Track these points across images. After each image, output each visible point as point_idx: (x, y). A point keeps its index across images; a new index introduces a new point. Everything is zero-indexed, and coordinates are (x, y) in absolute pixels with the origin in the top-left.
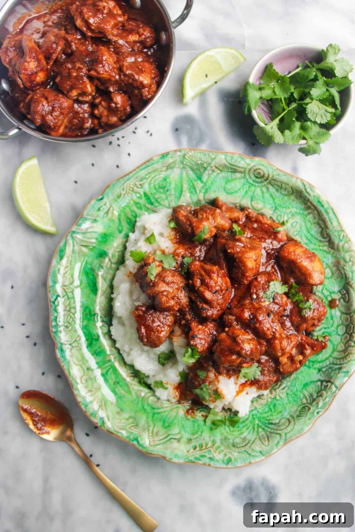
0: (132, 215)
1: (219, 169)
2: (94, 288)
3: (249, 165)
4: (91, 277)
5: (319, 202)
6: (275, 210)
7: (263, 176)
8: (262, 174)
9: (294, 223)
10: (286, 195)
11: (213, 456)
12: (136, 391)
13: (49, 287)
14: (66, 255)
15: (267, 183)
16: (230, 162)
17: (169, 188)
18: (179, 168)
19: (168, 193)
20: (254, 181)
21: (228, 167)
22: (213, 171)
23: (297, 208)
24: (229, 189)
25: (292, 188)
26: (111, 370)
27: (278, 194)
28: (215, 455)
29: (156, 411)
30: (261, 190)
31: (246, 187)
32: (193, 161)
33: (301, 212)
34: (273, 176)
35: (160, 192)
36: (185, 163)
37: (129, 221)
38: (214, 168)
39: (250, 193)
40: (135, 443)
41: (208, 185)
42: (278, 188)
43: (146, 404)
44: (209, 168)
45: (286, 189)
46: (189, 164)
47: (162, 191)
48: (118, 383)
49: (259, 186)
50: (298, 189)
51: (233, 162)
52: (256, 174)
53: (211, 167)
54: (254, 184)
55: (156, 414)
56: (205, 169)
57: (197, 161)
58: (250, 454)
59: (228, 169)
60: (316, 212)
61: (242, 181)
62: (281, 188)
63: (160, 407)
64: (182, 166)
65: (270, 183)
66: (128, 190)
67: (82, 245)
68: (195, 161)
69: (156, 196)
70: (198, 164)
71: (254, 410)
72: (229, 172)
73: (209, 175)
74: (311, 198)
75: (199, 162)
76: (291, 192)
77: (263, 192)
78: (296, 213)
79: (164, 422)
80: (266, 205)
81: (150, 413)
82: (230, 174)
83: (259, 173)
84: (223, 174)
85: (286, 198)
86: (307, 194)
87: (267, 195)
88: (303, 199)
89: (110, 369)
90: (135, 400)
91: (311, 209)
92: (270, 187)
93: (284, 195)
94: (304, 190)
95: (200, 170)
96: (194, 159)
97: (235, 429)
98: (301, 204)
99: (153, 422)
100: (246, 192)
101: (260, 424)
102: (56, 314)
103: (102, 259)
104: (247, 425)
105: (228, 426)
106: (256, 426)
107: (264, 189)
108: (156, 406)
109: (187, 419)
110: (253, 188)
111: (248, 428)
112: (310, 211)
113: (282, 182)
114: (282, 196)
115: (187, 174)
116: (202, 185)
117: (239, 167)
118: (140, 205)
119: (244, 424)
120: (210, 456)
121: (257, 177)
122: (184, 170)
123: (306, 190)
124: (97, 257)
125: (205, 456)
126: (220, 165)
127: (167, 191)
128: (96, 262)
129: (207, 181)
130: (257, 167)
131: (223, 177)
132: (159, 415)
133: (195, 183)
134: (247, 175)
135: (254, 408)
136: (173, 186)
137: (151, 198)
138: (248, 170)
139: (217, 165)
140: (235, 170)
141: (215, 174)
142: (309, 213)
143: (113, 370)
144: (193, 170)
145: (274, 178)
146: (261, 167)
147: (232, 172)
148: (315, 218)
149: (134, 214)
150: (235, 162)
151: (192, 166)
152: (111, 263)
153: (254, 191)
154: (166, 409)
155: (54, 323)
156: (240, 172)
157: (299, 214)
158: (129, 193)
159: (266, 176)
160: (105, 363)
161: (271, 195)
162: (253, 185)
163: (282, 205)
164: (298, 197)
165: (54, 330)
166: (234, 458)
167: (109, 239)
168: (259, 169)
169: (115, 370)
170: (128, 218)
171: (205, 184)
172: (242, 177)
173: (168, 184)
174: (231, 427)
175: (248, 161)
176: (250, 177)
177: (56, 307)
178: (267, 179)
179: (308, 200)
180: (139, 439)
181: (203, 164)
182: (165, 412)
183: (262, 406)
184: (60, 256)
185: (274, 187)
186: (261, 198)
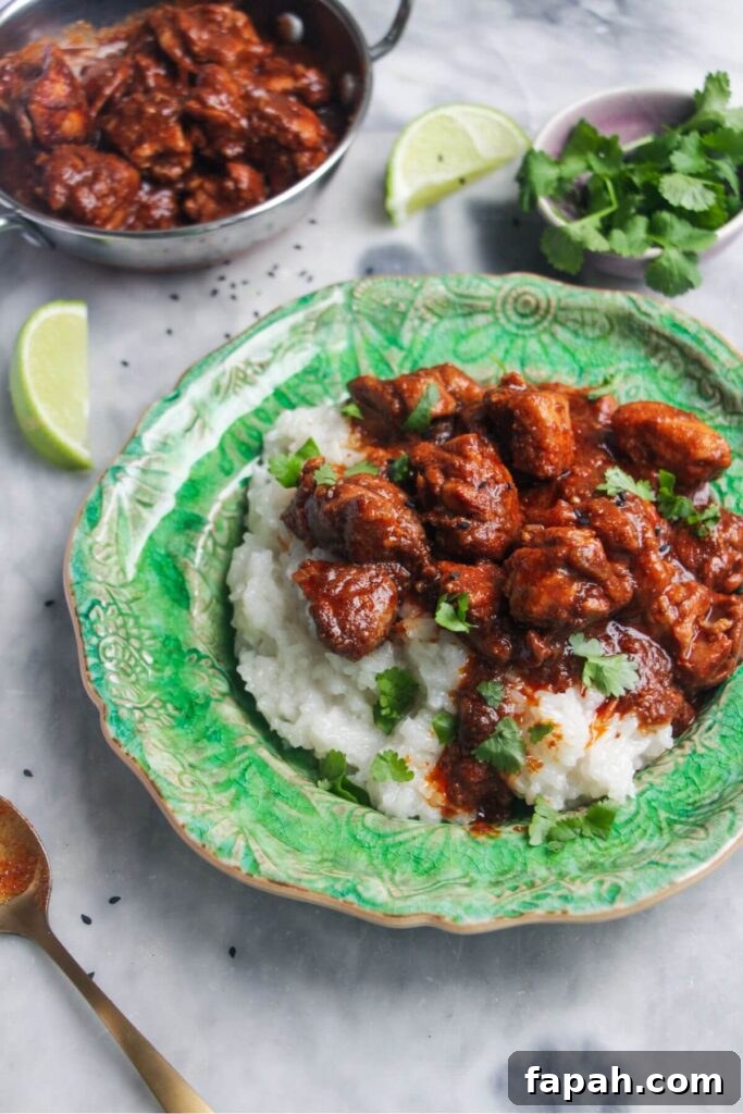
0: (251, 436)
1: (436, 314)
2: (180, 594)
3: (499, 289)
4: (170, 572)
5: (675, 325)
6: (580, 375)
7: (538, 307)
8: (533, 302)
9: (630, 389)
10: (598, 338)
11: (570, 891)
12: (327, 805)
13: (71, 585)
14: (105, 519)
15: (551, 324)
16: (456, 290)
17: (328, 370)
18: (344, 321)
19: (327, 381)
20: (518, 326)
21: (454, 304)
22: (422, 320)
23: (629, 359)
24: (466, 353)
25: (607, 317)
26: (253, 768)
27: (580, 341)
28: (573, 888)
29: (389, 841)
30: (540, 341)
31: (505, 344)
32: (373, 300)
33: (642, 365)
34: (559, 300)
35: (309, 382)
36: (355, 308)
37: (243, 448)
38: (423, 310)
39: (516, 353)
40: (351, 898)
41: (416, 354)
42: (577, 326)
43: (360, 827)
44: (412, 314)
45: (594, 324)
46: (366, 311)
47: (312, 378)
48: (277, 794)
49: (532, 336)
50: (621, 313)
51: (462, 290)
52: (521, 310)
53: (417, 309)
54: (520, 332)
55: (392, 846)
56: (403, 316)
57: (383, 299)
58: (665, 866)
59: (455, 309)
60: (675, 352)
61: (494, 331)
62: (583, 324)
63: (398, 829)
64: (349, 317)
65: (556, 320)
66: (234, 378)
67: (140, 502)
68: (378, 300)
69: (301, 391)
70: (385, 307)
71: (648, 790)
72: (457, 316)
73: (414, 330)
74: (656, 323)
75: (388, 302)
76: (608, 326)
77: (544, 346)
78: (630, 369)
79: (417, 860)
80: (558, 368)
81: (374, 847)
82: (460, 321)
83: (526, 303)
84: (446, 324)
85: (600, 346)
86: (643, 318)
87: (555, 350)
88: (637, 333)
89: (250, 765)
90: (329, 825)
91: (663, 349)
92: (558, 329)
93: (593, 339)
94: (634, 311)
95: (391, 322)
96: (374, 296)
97: (611, 841)
98: (638, 348)
99: (388, 866)
100: (507, 352)
101: (672, 817)
102: (94, 640)
103: (191, 533)
104: (639, 827)
105: (592, 839)
106: (664, 825)
107: (546, 338)
108: (388, 830)
109: (477, 843)
110: (520, 342)
111: (645, 831)
112: (661, 355)
113: (582, 310)
114: (590, 344)
115: (362, 334)
116: (403, 354)
117: (479, 298)
118: (267, 414)
119: (632, 826)
120: (559, 893)
121: (523, 316)
122: (355, 328)
123: (639, 309)
124: (178, 531)
125: (547, 895)
126: (436, 302)
127: (325, 376)
128: (178, 542)
129: (413, 342)
130: (520, 290)
131: (447, 332)
132: (401, 848)
133: (385, 353)
134: (500, 315)
135: (647, 786)
136: (335, 366)
137: (291, 396)
138: (499, 302)
139: (429, 302)
140: (471, 306)
141: (427, 326)
142: (661, 361)
143: (258, 766)
144: (376, 324)
145: (563, 304)
146: (527, 288)
147: (464, 315)
148: (675, 366)
149: (255, 434)
150: (468, 287)
151: (371, 313)
152: (215, 544)
153: (524, 347)
154: (415, 833)
155: (91, 661)
156: (484, 311)
157: (636, 371)
158: (236, 385)
159: (543, 305)
160: (234, 756)
161: (565, 349)
162: (517, 335)
163: (594, 361)
164: (626, 332)
165: (94, 675)
166: (627, 883)
167: (203, 490)
168: (525, 293)
169: (263, 766)
170: (243, 443)
171: (410, 351)
172: (489, 324)
173: (324, 364)
174: (598, 841)
175: (496, 281)
176: (508, 319)
177: (92, 624)
178: (547, 311)
179: (651, 330)
180: (360, 888)
181: (397, 305)
182: (414, 838)
183: (665, 778)
184: (90, 520)
185: (568, 328)
186: (543, 357)
